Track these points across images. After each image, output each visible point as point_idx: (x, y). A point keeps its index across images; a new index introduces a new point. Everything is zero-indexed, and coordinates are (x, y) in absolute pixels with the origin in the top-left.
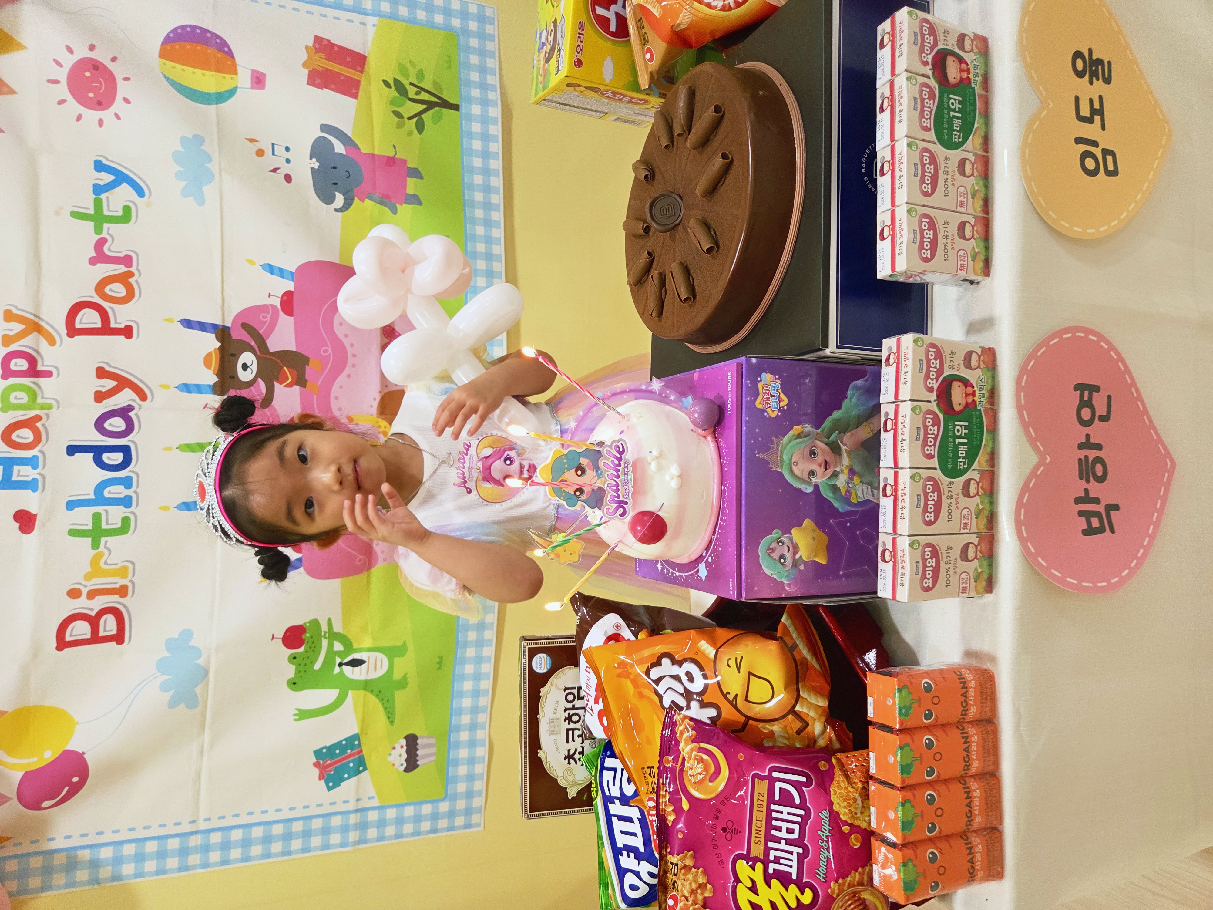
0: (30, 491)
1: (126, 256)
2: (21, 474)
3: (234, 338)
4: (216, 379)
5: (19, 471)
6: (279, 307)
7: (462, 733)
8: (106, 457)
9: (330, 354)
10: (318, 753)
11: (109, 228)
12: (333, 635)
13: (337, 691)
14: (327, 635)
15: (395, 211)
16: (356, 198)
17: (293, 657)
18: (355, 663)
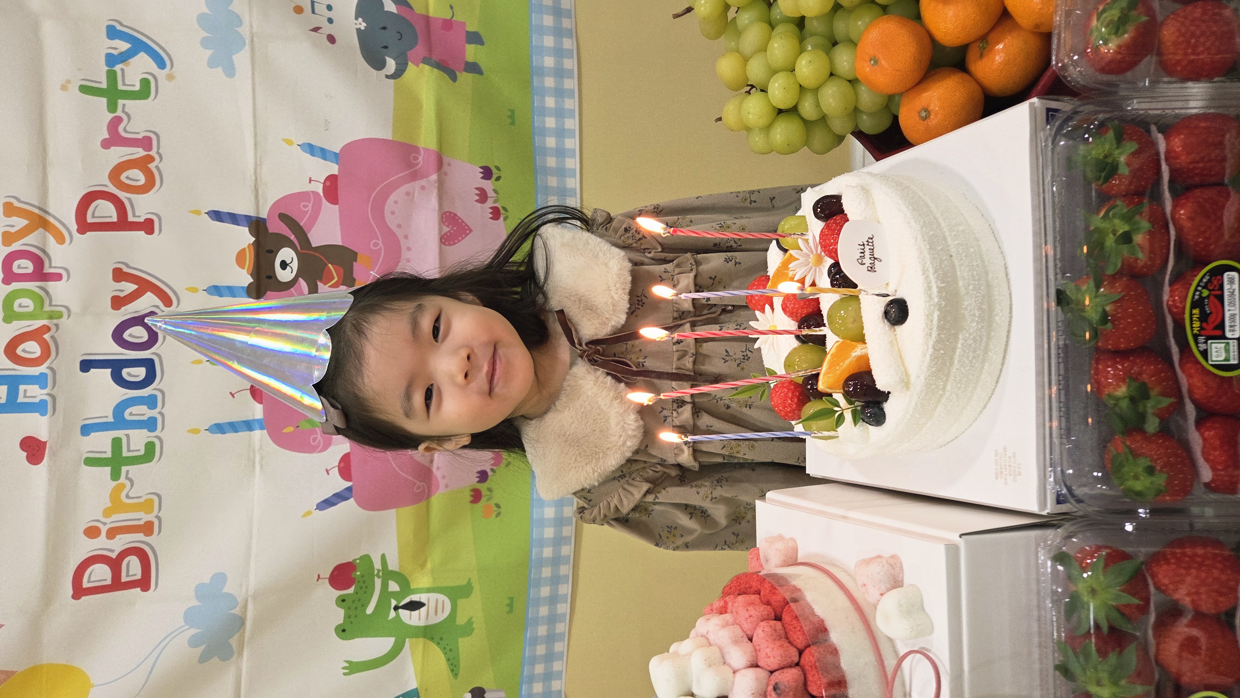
0: (37, 415)
1: (145, 137)
2: (27, 395)
3: (270, 231)
4: (252, 280)
5: (25, 391)
6: (322, 194)
7: (535, 685)
8: (125, 372)
9: (381, 248)
11: (124, 105)
12: (388, 575)
13: (392, 640)
14: (381, 574)
15: (454, 79)
16: (410, 63)
17: (342, 600)
18: (413, 606)
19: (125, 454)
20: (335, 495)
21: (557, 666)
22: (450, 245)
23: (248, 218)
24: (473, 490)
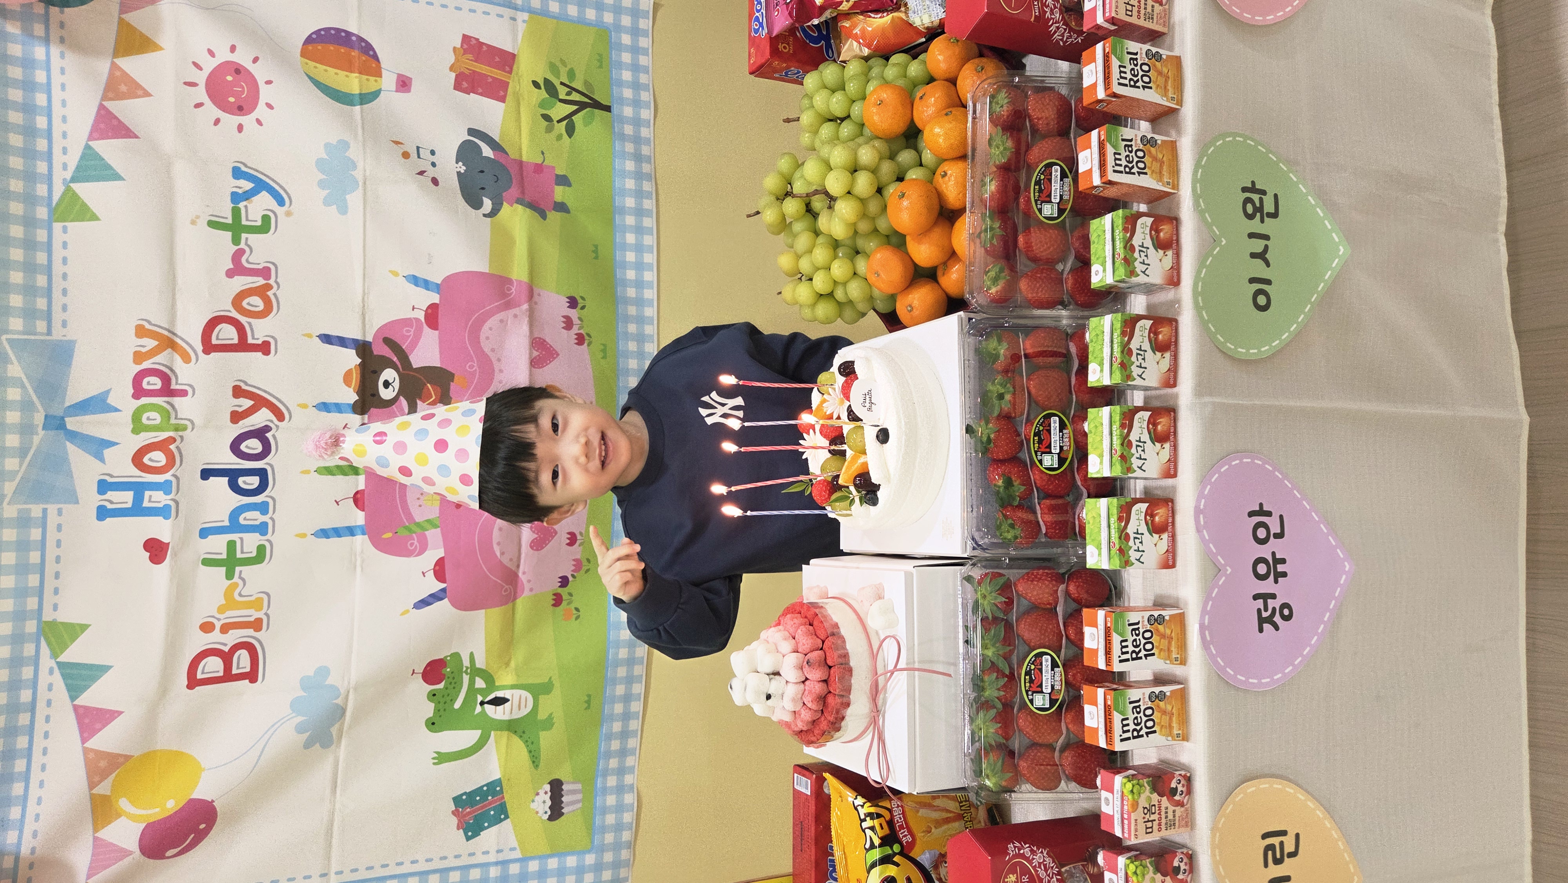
0: (161, 518)
2: (153, 500)
3: (375, 353)
4: (357, 398)
5: (150, 496)
6: (423, 319)
7: (609, 778)
8: (242, 481)
9: (475, 370)
10: (457, 800)
11: (247, 239)
12: (475, 672)
13: (479, 732)
14: (469, 671)
15: (544, 217)
16: (506, 205)
17: (433, 695)
18: (498, 702)
19: (239, 555)
20: (432, 596)
21: (630, 761)
22: (538, 368)
23: (355, 341)
24: (554, 595)
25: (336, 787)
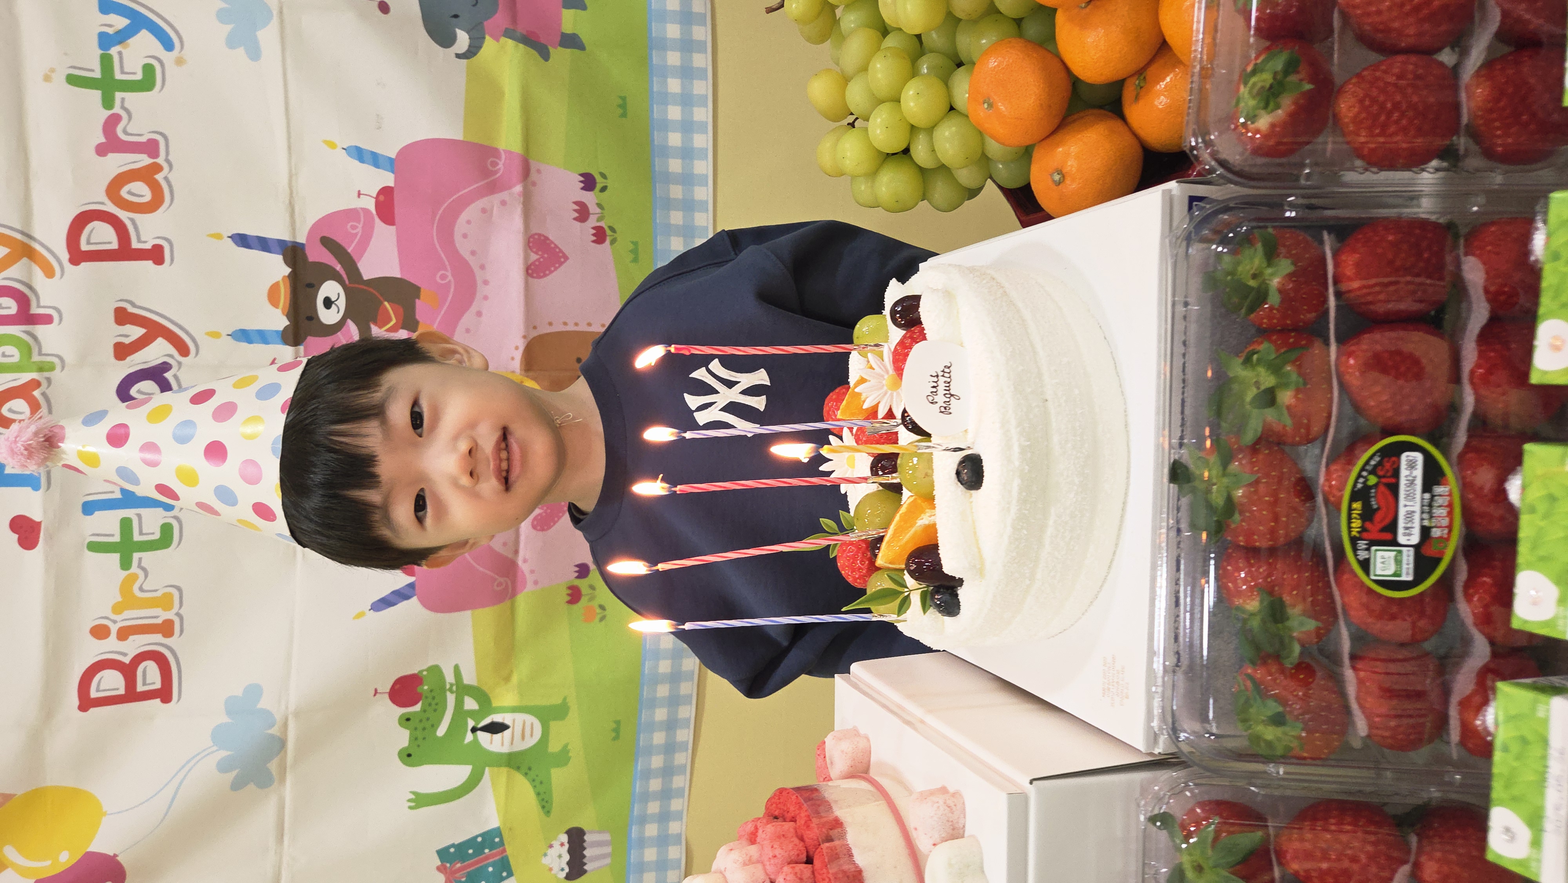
0: (28, 489)
1: (149, 140)
3: (311, 260)
4: (287, 323)
6: (374, 212)
7: (647, 826)
9: (450, 281)
10: (443, 854)
11: (123, 100)
12: (463, 690)
13: (469, 769)
14: (454, 688)
15: (546, 56)
16: (487, 37)
17: (406, 720)
18: (496, 728)
19: (137, 537)
20: (395, 593)
21: (676, 805)
22: (540, 277)
23: (281, 242)
24: (570, 588)
25: (282, 835)
